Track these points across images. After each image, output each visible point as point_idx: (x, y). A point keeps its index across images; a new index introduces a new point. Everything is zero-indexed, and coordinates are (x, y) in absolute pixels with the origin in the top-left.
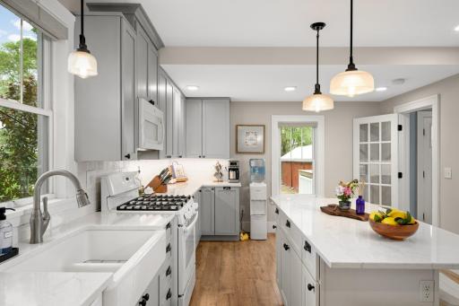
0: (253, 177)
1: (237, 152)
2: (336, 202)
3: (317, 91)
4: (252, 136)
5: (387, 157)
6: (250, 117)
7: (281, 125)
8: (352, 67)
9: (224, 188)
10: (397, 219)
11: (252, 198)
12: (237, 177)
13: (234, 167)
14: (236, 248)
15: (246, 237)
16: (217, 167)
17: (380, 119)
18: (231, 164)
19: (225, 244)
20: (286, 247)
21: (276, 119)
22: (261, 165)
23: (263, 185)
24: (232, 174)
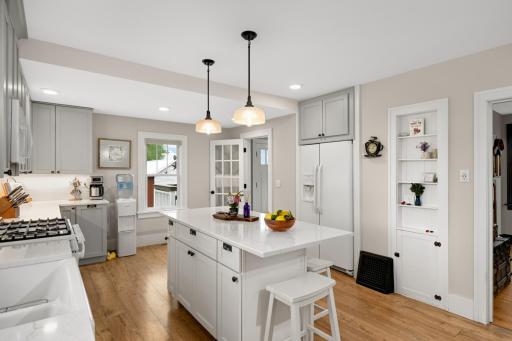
0: (120, 193)
1: (99, 167)
2: (226, 209)
3: (208, 117)
4: (116, 150)
5: (236, 172)
7: (148, 141)
8: (249, 104)
9: (88, 206)
10: (285, 216)
11: (120, 214)
12: (101, 193)
13: (97, 183)
14: (106, 269)
15: (113, 255)
16: (75, 184)
17: (231, 142)
18: (94, 180)
19: (90, 267)
20: (191, 254)
21: (143, 135)
22: (129, 180)
23: (132, 200)
24: (95, 191)
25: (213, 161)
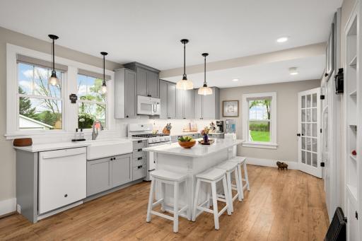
4: (231, 107)
6: (230, 96)
7: (248, 100)
18: (217, 123)
21: (245, 97)
25: (300, 109)
